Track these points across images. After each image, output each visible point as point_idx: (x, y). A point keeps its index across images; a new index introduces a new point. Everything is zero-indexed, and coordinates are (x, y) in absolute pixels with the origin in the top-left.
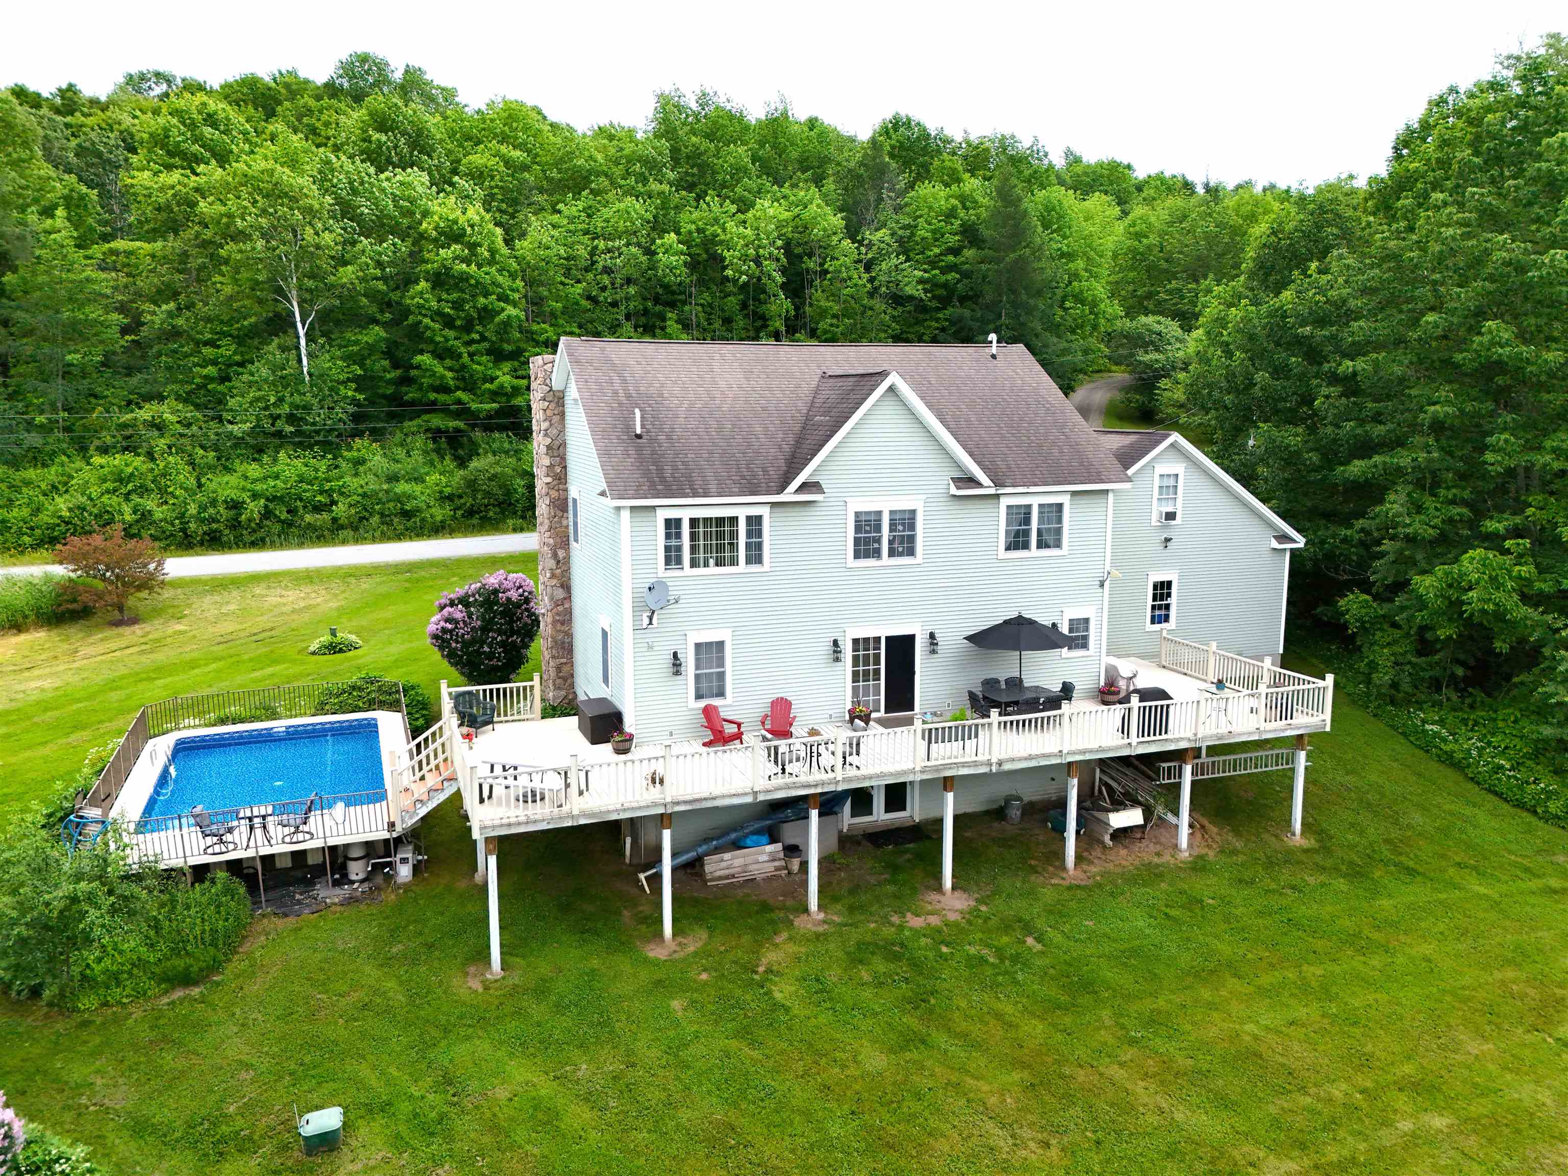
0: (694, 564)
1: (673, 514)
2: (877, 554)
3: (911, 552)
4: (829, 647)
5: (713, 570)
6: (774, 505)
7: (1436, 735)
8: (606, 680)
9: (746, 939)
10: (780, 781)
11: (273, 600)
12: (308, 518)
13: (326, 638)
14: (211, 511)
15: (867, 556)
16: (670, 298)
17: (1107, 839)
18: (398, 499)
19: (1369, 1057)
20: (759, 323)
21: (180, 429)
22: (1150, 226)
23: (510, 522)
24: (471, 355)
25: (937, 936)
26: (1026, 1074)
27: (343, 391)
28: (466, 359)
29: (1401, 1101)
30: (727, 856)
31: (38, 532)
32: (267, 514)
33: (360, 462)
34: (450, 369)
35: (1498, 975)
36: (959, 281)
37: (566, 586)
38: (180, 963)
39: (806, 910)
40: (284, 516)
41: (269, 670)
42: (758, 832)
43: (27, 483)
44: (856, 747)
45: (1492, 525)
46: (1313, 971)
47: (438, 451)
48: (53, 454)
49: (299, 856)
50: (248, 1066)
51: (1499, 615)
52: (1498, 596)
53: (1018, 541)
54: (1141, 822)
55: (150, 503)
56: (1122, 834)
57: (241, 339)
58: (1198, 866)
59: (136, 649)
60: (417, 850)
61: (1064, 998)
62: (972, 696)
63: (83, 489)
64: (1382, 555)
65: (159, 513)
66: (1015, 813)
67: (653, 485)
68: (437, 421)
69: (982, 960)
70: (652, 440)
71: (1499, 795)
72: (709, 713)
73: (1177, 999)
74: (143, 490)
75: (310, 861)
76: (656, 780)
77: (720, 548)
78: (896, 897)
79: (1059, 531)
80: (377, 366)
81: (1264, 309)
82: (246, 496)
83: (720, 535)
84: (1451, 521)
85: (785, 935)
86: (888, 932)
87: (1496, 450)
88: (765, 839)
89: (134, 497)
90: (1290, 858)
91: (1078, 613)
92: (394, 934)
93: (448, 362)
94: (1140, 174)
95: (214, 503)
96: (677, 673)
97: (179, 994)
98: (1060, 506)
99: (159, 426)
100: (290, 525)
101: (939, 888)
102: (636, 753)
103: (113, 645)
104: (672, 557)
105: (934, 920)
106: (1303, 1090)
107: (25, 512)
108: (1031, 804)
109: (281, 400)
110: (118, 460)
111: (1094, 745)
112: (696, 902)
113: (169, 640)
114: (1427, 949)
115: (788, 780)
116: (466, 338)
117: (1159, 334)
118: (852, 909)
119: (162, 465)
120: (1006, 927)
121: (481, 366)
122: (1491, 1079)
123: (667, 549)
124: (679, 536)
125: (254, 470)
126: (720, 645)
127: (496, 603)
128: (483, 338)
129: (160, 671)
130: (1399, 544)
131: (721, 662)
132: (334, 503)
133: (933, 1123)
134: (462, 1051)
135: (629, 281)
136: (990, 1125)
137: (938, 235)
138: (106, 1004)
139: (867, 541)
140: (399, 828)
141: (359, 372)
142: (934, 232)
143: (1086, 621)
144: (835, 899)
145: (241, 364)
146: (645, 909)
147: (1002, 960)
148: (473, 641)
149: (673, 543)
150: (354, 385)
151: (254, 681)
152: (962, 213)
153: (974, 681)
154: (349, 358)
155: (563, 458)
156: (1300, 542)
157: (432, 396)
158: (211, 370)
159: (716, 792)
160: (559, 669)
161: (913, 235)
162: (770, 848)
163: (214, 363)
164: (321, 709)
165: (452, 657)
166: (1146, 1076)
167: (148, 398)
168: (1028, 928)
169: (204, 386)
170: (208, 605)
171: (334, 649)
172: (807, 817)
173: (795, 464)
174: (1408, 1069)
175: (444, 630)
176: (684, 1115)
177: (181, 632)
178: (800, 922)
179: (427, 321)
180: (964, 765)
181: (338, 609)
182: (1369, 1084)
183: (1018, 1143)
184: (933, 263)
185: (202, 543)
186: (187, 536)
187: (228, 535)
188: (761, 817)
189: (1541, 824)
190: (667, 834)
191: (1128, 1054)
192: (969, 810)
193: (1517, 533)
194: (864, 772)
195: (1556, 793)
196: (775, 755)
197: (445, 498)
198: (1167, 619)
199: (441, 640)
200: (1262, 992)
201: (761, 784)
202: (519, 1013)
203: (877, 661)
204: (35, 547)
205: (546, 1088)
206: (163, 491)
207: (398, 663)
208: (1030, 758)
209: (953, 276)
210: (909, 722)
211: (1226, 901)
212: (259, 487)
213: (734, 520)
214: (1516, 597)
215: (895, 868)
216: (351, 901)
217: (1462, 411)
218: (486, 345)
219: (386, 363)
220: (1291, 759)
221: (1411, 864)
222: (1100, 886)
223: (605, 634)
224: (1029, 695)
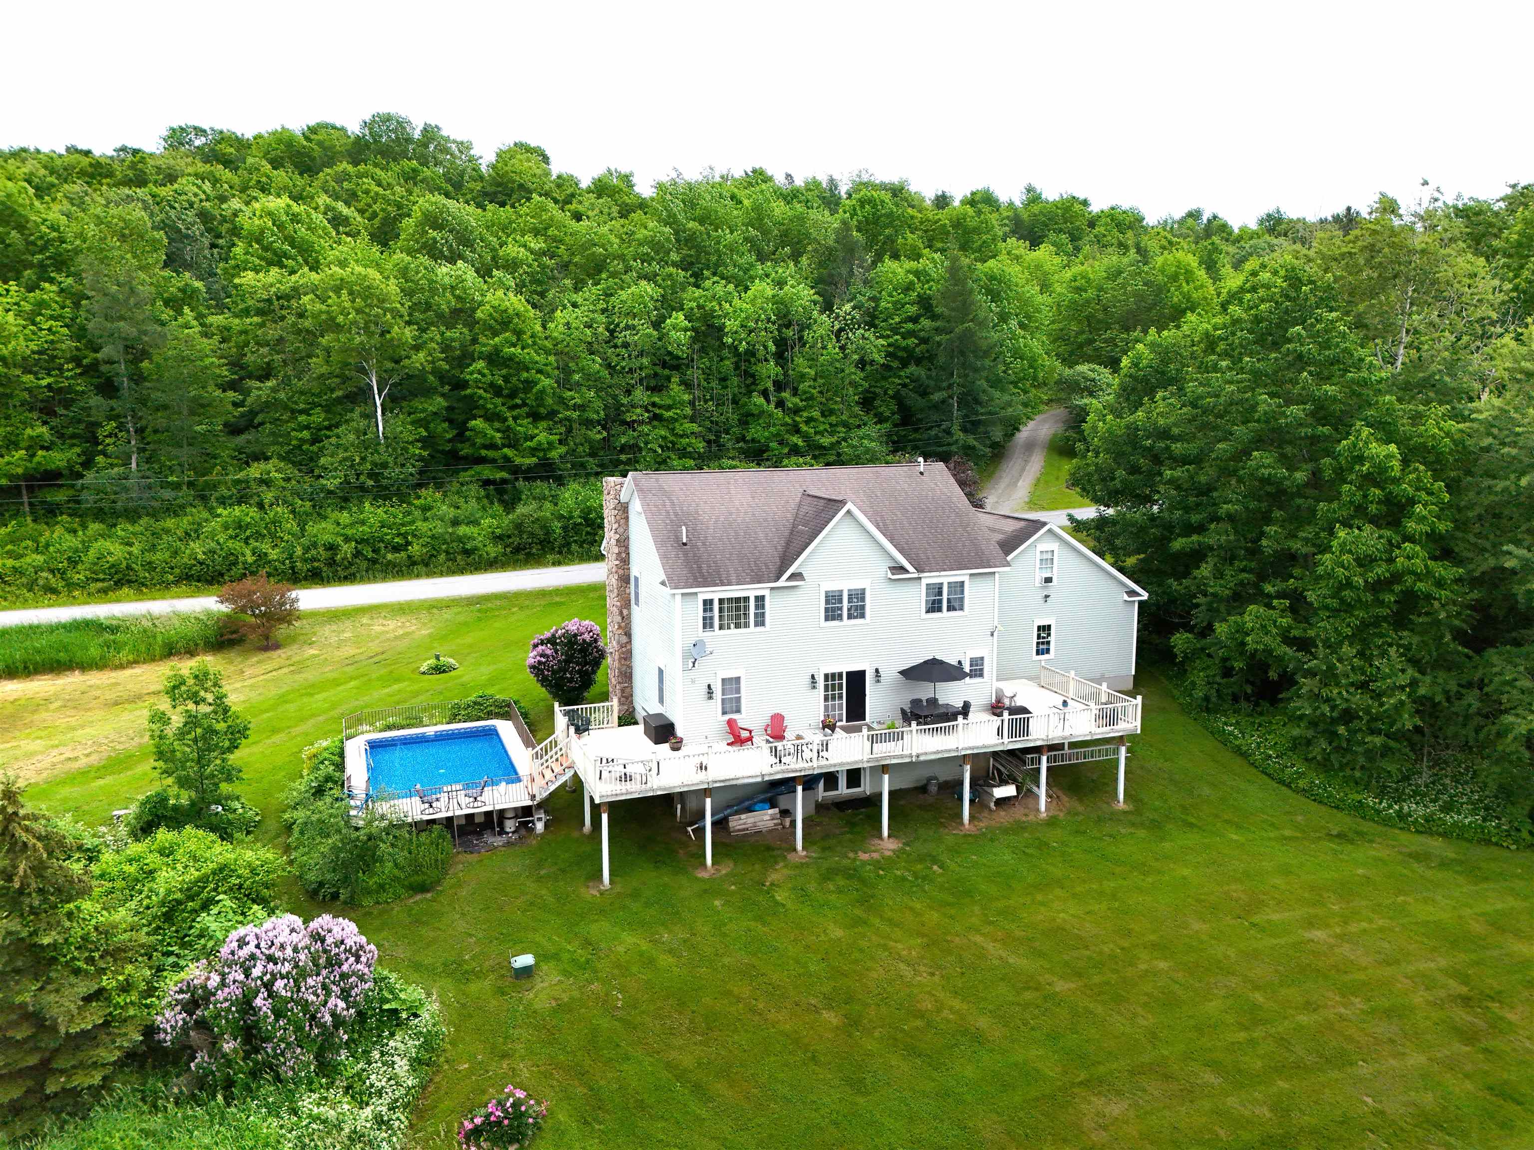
0: (721, 627)
1: (708, 596)
2: (840, 617)
3: (863, 616)
4: (809, 680)
5: (733, 631)
6: (772, 589)
7: (1231, 733)
8: (661, 700)
9: (757, 867)
10: (778, 768)
11: (377, 628)
12: (390, 556)
13: (432, 662)
14: (314, 552)
15: (833, 619)
16: (674, 362)
17: (992, 805)
18: (460, 540)
19: (1130, 932)
20: (749, 381)
21: (283, 484)
22: (1088, 281)
23: (550, 557)
24: (515, 418)
25: (877, 865)
26: (925, 940)
27: (412, 450)
28: (511, 422)
29: (1144, 955)
30: (743, 816)
31: (177, 571)
32: (358, 554)
33: (425, 509)
34: (498, 430)
35: (1226, 888)
36: (917, 345)
37: (628, 634)
38: (419, 879)
39: (795, 850)
40: (370, 555)
41: (396, 687)
42: (763, 801)
43: (167, 531)
44: (825, 746)
45: (1269, 588)
46: (1109, 885)
47: (487, 496)
48: (182, 507)
49: (470, 817)
50: (471, 935)
51: (1268, 652)
52: (1267, 639)
53: (934, 607)
54: (1014, 793)
55: (265, 546)
56: (1002, 802)
57: (328, 408)
58: (1052, 822)
59: (285, 670)
60: (546, 812)
61: (951, 899)
62: (903, 711)
63: (212, 535)
64: (1197, 606)
65: (274, 554)
66: (933, 789)
67: (695, 579)
68: (487, 472)
69: (904, 879)
70: (695, 546)
71: (1269, 775)
72: (731, 723)
73: (1021, 901)
74: (259, 536)
75: (477, 820)
76: (702, 767)
77: (738, 617)
78: (850, 841)
79: (962, 600)
80: (439, 429)
81: (1123, 423)
82: (340, 540)
83: (738, 609)
84: (1241, 584)
85: (782, 864)
86: (846, 862)
87: (1269, 538)
88: (767, 806)
89: (251, 541)
90: (1116, 817)
91: (977, 654)
92: (540, 864)
93: (497, 425)
94: (1095, 208)
95: (315, 545)
96: (710, 698)
97: (419, 897)
98: (962, 583)
99: (266, 482)
100: (374, 561)
101: (880, 836)
102: (684, 750)
103: (269, 667)
104: (707, 623)
105: (875, 856)
106: (1087, 948)
107: (167, 555)
108: (946, 783)
109: (363, 459)
110: (237, 511)
111: (980, 744)
112: (725, 845)
113: (309, 663)
114: (1186, 872)
115: (783, 767)
116: (511, 403)
117: (1093, 380)
118: (824, 849)
119: (272, 514)
120: (921, 859)
121: (523, 427)
122: (1202, 942)
123: (704, 618)
124: (711, 610)
125: (345, 517)
126: (738, 679)
127: (576, 643)
128: (524, 404)
129: (311, 689)
130: (1209, 599)
131: (738, 691)
132: (408, 543)
133: (869, 964)
134: (594, 927)
135: (641, 354)
136: (902, 966)
137: (899, 306)
138: (378, 903)
139: (833, 610)
140: (538, 799)
141: (425, 434)
142: (894, 303)
143: (982, 659)
144: (813, 843)
145: (328, 428)
146: (693, 849)
147: (916, 878)
148: (560, 670)
149: (708, 614)
150: (419, 445)
151: (390, 695)
152: (918, 286)
153: (904, 700)
154: (417, 423)
155: (627, 548)
156: (1145, 596)
157: (484, 452)
158: (306, 434)
159: (739, 775)
160: (623, 691)
161: (877, 306)
162: (771, 811)
163: (307, 427)
164: (453, 719)
165: (544, 681)
166: (996, 940)
167: (257, 458)
168: (935, 860)
169: (300, 447)
170: (327, 631)
171: (439, 670)
172: (795, 791)
173: (787, 559)
174: (1153, 937)
175: (540, 663)
176: (726, 960)
177: (315, 656)
178: (791, 856)
179: (481, 392)
180: (894, 757)
181: (430, 635)
182: (1126, 945)
183: (917, 973)
184: (895, 330)
185: (305, 578)
186: (294, 573)
187: (326, 571)
188: (765, 791)
189: (1294, 795)
190: (708, 801)
191: (988, 929)
192: (904, 786)
193: (1281, 595)
194: (831, 762)
195: (1303, 773)
196: (775, 751)
197: (498, 538)
198: (1048, 651)
199: (536, 669)
200: (1074, 895)
201: (767, 770)
202: (623, 908)
203: (841, 688)
204: (177, 582)
205: (645, 946)
206: (273, 536)
207: (491, 682)
208: (938, 752)
209: (912, 341)
210: (859, 730)
211: (1063, 844)
212: (350, 532)
213: (746, 599)
214: (1279, 639)
215: (851, 824)
216: (509, 844)
217: (1247, 508)
218: (526, 409)
219: (446, 425)
220: (1116, 752)
221: (1193, 820)
222: (984, 834)
223: (661, 672)
224: (942, 710)
